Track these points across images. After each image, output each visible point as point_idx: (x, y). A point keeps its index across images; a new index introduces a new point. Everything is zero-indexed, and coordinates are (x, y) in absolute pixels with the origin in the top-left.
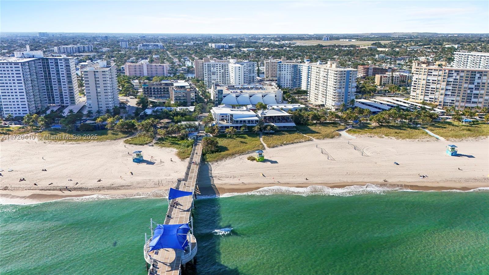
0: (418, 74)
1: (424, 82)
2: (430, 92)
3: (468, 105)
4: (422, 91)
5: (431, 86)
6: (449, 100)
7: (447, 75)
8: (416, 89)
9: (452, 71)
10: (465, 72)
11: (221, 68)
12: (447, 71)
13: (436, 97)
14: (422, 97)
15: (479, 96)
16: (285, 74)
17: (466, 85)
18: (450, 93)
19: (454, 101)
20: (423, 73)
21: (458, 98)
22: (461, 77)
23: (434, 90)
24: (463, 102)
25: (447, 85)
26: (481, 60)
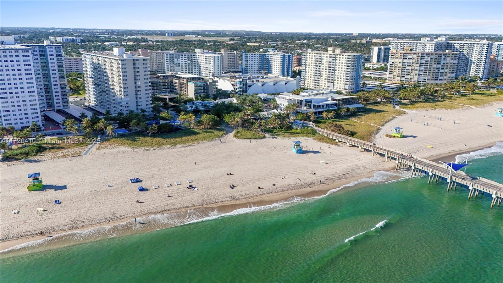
0: (394, 58)
1: (401, 65)
2: (406, 73)
3: (437, 82)
4: (399, 73)
5: (407, 68)
6: (422, 79)
7: (420, 57)
8: (392, 71)
9: (424, 54)
10: (434, 54)
11: (187, 58)
12: (420, 54)
13: (412, 77)
14: (399, 78)
15: (444, 74)
16: (252, 64)
17: (435, 66)
18: (422, 73)
19: (426, 79)
20: (399, 57)
21: (429, 77)
22: (431, 59)
23: (409, 71)
24: (432, 80)
25: (420, 66)
26: (416, 47)
